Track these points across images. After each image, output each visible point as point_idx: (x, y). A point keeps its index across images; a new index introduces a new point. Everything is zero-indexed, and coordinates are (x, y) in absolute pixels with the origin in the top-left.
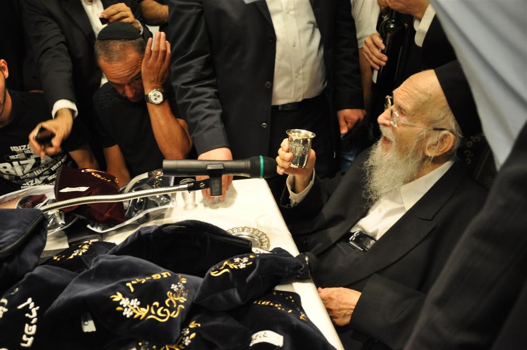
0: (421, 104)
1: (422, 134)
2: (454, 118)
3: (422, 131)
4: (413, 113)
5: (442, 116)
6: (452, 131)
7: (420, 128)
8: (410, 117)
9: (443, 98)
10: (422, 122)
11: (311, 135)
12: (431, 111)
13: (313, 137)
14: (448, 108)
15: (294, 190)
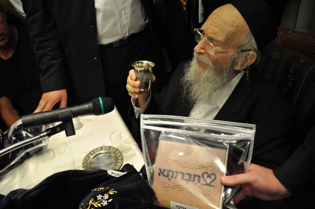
0: (230, 35)
1: (234, 56)
2: (255, 41)
3: (233, 55)
4: (225, 42)
5: (248, 41)
6: (255, 51)
7: (231, 53)
8: (223, 46)
9: (247, 27)
10: (232, 48)
11: (152, 64)
12: (239, 39)
13: (153, 66)
14: (251, 34)
15: (137, 105)
